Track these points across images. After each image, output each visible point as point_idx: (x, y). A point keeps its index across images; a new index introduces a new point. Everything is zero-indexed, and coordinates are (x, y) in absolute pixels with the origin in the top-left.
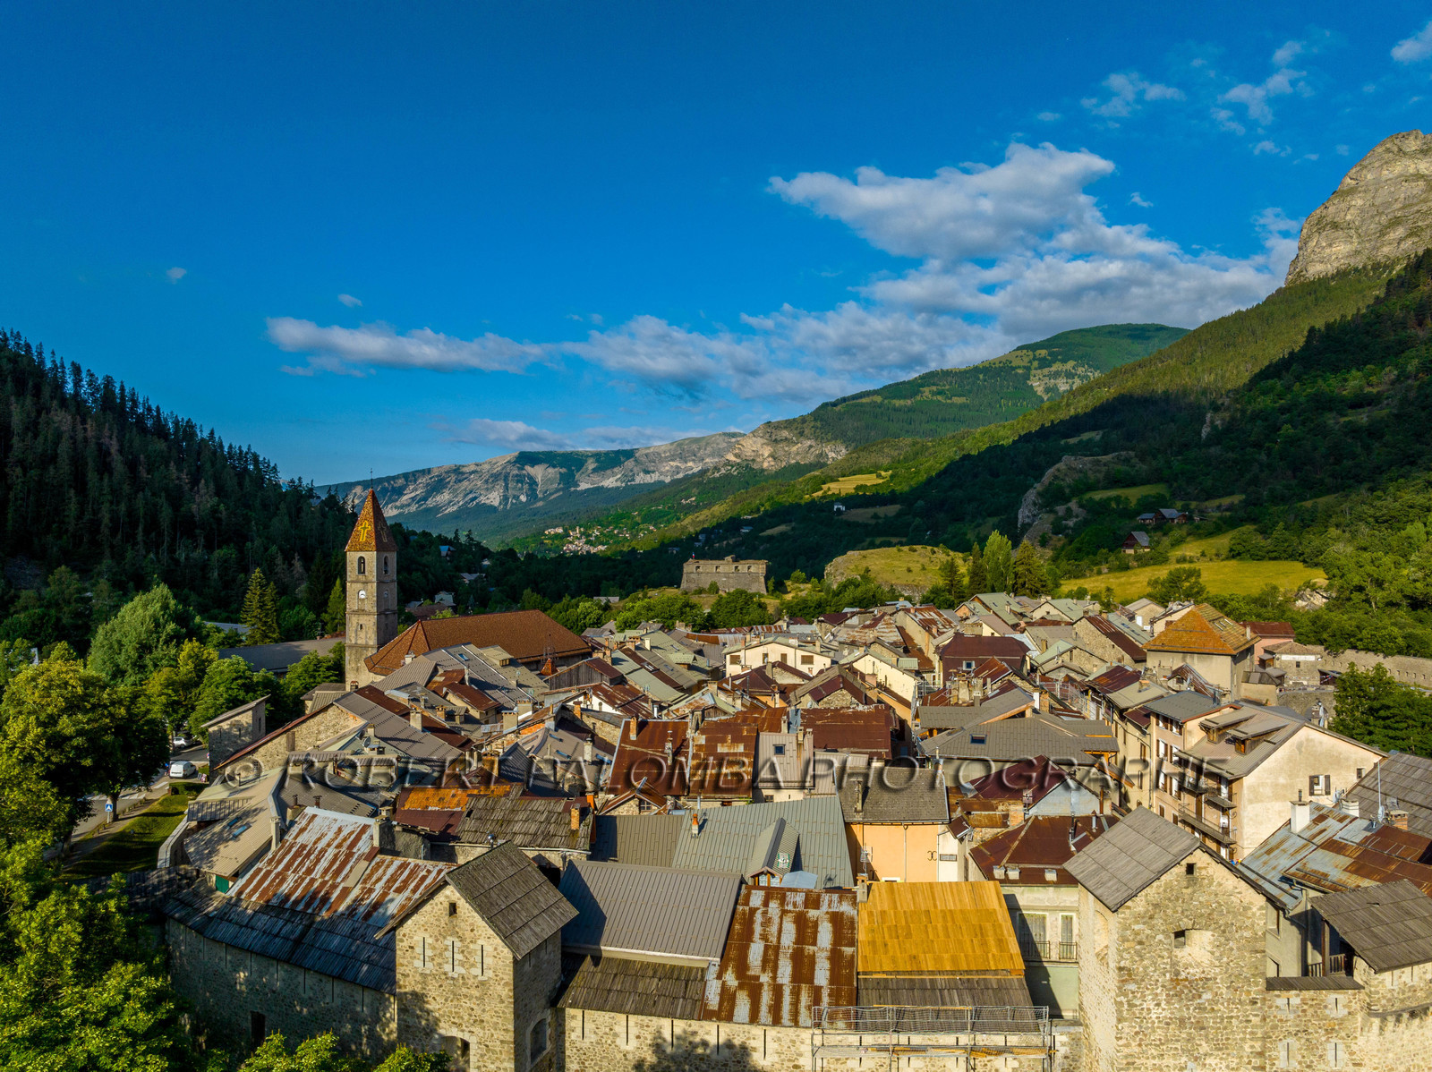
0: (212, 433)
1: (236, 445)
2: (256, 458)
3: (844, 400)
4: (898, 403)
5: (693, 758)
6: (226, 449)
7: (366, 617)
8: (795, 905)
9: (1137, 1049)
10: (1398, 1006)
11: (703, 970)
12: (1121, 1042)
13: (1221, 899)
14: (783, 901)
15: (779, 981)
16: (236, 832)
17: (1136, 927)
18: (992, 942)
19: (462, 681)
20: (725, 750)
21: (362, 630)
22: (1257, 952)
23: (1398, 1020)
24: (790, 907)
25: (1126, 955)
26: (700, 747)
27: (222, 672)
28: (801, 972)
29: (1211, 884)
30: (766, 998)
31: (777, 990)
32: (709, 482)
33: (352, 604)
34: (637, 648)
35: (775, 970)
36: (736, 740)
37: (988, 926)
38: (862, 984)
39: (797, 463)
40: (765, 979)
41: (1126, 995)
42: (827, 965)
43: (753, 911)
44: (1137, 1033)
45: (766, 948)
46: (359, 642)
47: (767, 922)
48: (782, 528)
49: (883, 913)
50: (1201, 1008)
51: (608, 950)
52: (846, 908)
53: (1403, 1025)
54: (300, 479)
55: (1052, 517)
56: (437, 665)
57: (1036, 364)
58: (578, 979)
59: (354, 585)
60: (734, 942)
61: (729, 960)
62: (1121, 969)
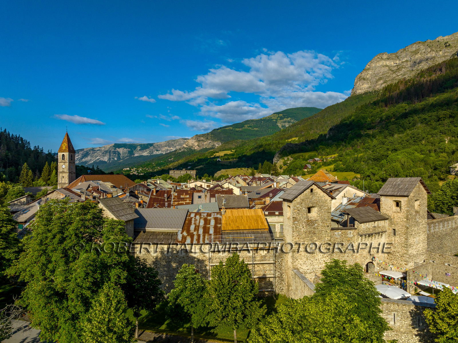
0: (5, 130)
1: (15, 134)
2: (22, 139)
3: (221, 128)
4: (237, 129)
5: (173, 199)
6: (11, 135)
7: (65, 174)
8: (204, 216)
9: (298, 240)
10: (365, 233)
11: (177, 232)
12: (294, 238)
13: (319, 198)
14: (200, 215)
15: (199, 233)
16: (25, 212)
17: (298, 206)
18: (260, 222)
19: (98, 189)
20: (183, 197)
21: (64, 179)
22: (329, 213)
23: (365, 237)
24: (203, 217)
25: (295, 214)
26: (175, 196)
27: (14, 191)
28: (206, 230)
29: (317, 194)
30: (195, 237)
31: (199, 236)
32: (178, 153)
33: (60, 170)
34: (155, 183)
35: (198, 231)
36: (186, 194)
37: (259, 219)
38: (223, 233)
39: (206, 148)
40: (195, 233)
41: (295, 225)
42: (213, 229)
43: (192, 218)
44: (298, 235)
45: (195, 226)
46: (62, 182)
47: (196, 220)
48: (201, 166)
49: (229, 217)
50: (314, 228)
51: (148, 229)
52: (219, 216)
53: (367, 239)
54: (38, 146)
55: (283, 160)
56: (89, 185)
57: (279, 118)
58: (139, 237)
59: (61, 164)
60: (186, 225)
61: (185, 229)
62: (293, 218)
